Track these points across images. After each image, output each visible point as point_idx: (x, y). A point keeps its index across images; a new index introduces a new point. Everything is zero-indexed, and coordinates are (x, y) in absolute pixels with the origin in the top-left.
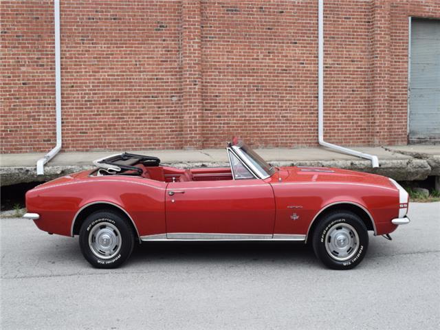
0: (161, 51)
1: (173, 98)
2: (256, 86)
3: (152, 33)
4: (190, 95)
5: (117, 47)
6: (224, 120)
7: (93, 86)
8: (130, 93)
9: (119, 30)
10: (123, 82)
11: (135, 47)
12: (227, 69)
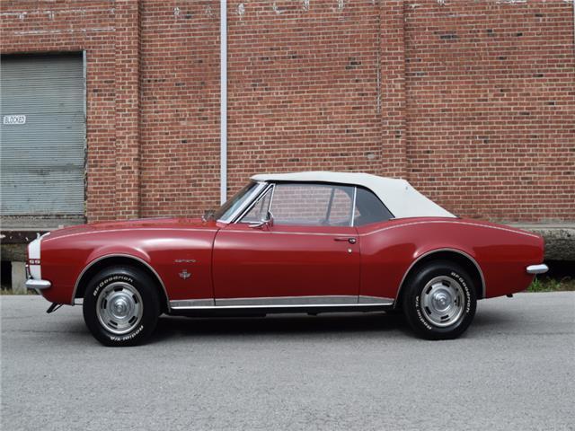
0: (353, 95)
1: (369, 156)
2: (483, 137)
3: (341, 72)
4: (390, 151)
5: (296, 93)
6: (440, 184)
7: (266, 143)
8: (313, 151)
9: (300, 71)
10: (304, 137)
11: (320, 92)
12: (443, 115)
